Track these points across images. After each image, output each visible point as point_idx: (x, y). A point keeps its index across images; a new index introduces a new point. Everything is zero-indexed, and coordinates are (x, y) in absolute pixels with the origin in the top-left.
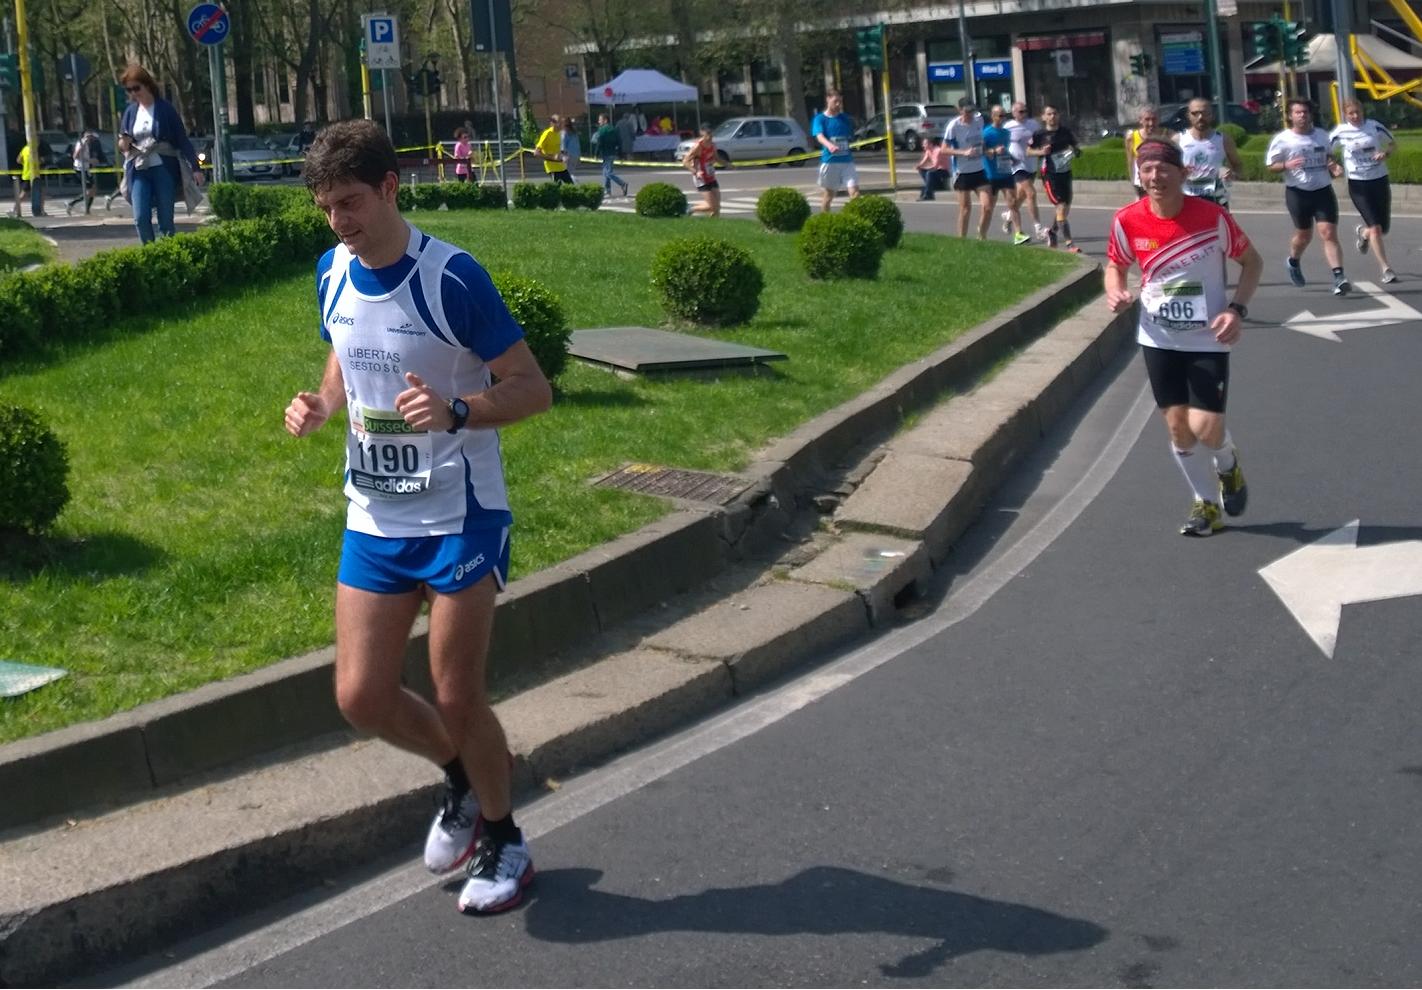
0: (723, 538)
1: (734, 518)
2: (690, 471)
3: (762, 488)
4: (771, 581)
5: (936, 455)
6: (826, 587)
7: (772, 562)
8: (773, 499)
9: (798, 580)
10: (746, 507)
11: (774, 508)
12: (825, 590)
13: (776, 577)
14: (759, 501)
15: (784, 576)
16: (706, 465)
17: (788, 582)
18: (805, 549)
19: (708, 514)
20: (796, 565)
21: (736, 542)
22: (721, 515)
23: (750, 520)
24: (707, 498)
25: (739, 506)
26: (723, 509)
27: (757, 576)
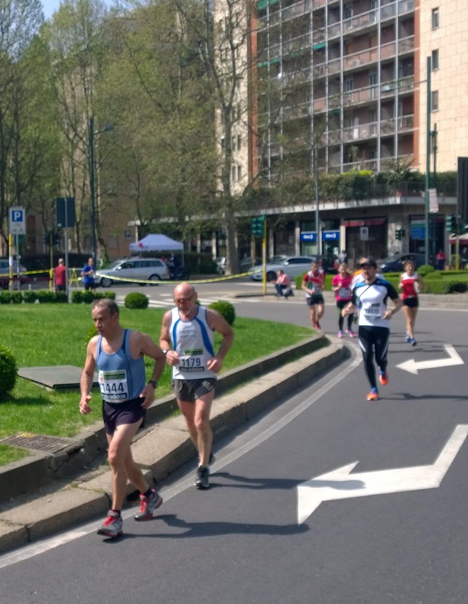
0: (51, 468)
1: (57, 460)
2: (48, 436)
3: (78, 445)
4: (69, 489)
5: (178, 429)
6: (93, 492)
7: (73, 479)
8: (82, 450)
9: (81, 488)
10: (66, 454)
11: (82, 454)
12: (91, 493)
13: (73, 487)
14: (75, 451)
15: (76, 486)
16: (57, 434)
17: (77, 489)
18: (92, 473)
19: (43, 458)
20: (84, 481)
21: (57, 471)
22: (51, 457)
23: (67, 461)
24: (47, 449)
25: (64, 453)
26: (52, 455)
27: (63, 486)
